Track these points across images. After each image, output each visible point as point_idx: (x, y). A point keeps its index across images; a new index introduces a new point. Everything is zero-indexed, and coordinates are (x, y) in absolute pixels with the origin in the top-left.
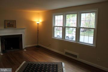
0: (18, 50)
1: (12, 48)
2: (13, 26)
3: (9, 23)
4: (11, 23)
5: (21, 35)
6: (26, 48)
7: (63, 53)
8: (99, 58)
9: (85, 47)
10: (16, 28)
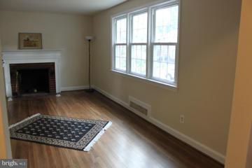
0: (46, 94)
1: (36, 91)
2: (35, 45)
3: (28, 40)
4: (31, 39)
5: (53, 64)
6: (63, 93)
7: (127, 105)
8: (183, 116)
9: (159, 88)
10: (41, 48)
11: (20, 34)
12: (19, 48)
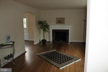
2: (62, 22)
3: (59, 20)
4: (60, 20)
5: (68, 30)
10: (64, 24)
11: (57, 18)
12: (57, 24)
